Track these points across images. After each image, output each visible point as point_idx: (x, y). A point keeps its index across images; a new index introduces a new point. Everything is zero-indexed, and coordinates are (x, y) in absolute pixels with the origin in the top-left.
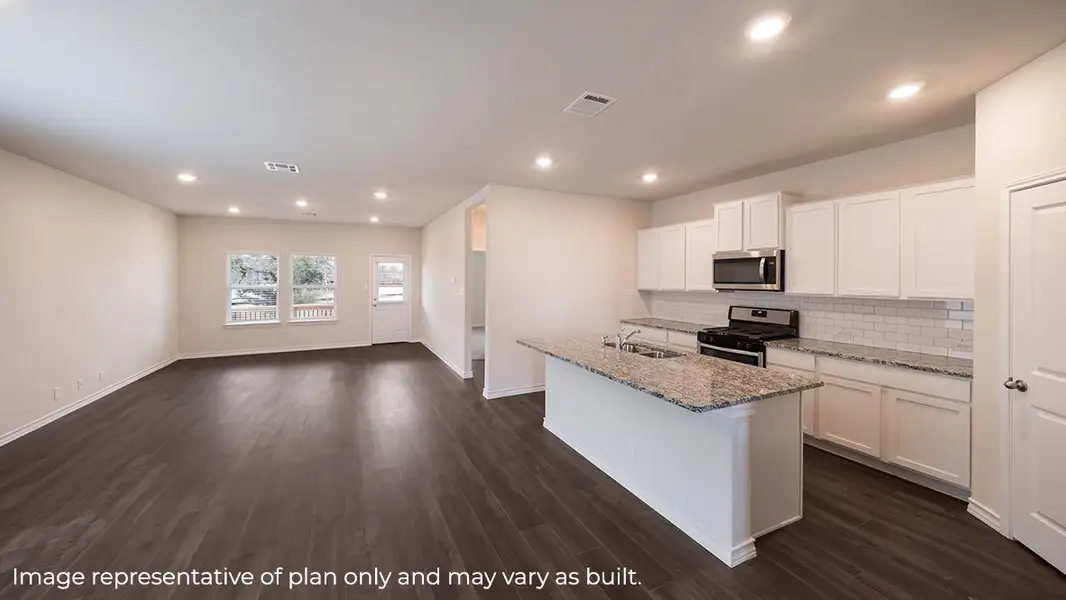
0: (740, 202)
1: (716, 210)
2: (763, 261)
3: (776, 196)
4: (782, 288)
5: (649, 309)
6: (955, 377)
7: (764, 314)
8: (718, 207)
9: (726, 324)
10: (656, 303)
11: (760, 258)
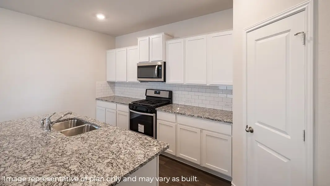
0: (148, 38)
1: (139, 41)
2: (157, 67)
3: (162, 34)
4: (165, 81)
5: (114, 91)
6: (227, 123)
7: (159, 93)
8: (139, 39)
9: (145, 98)
10: (117, 88)
11: (156, 66)
